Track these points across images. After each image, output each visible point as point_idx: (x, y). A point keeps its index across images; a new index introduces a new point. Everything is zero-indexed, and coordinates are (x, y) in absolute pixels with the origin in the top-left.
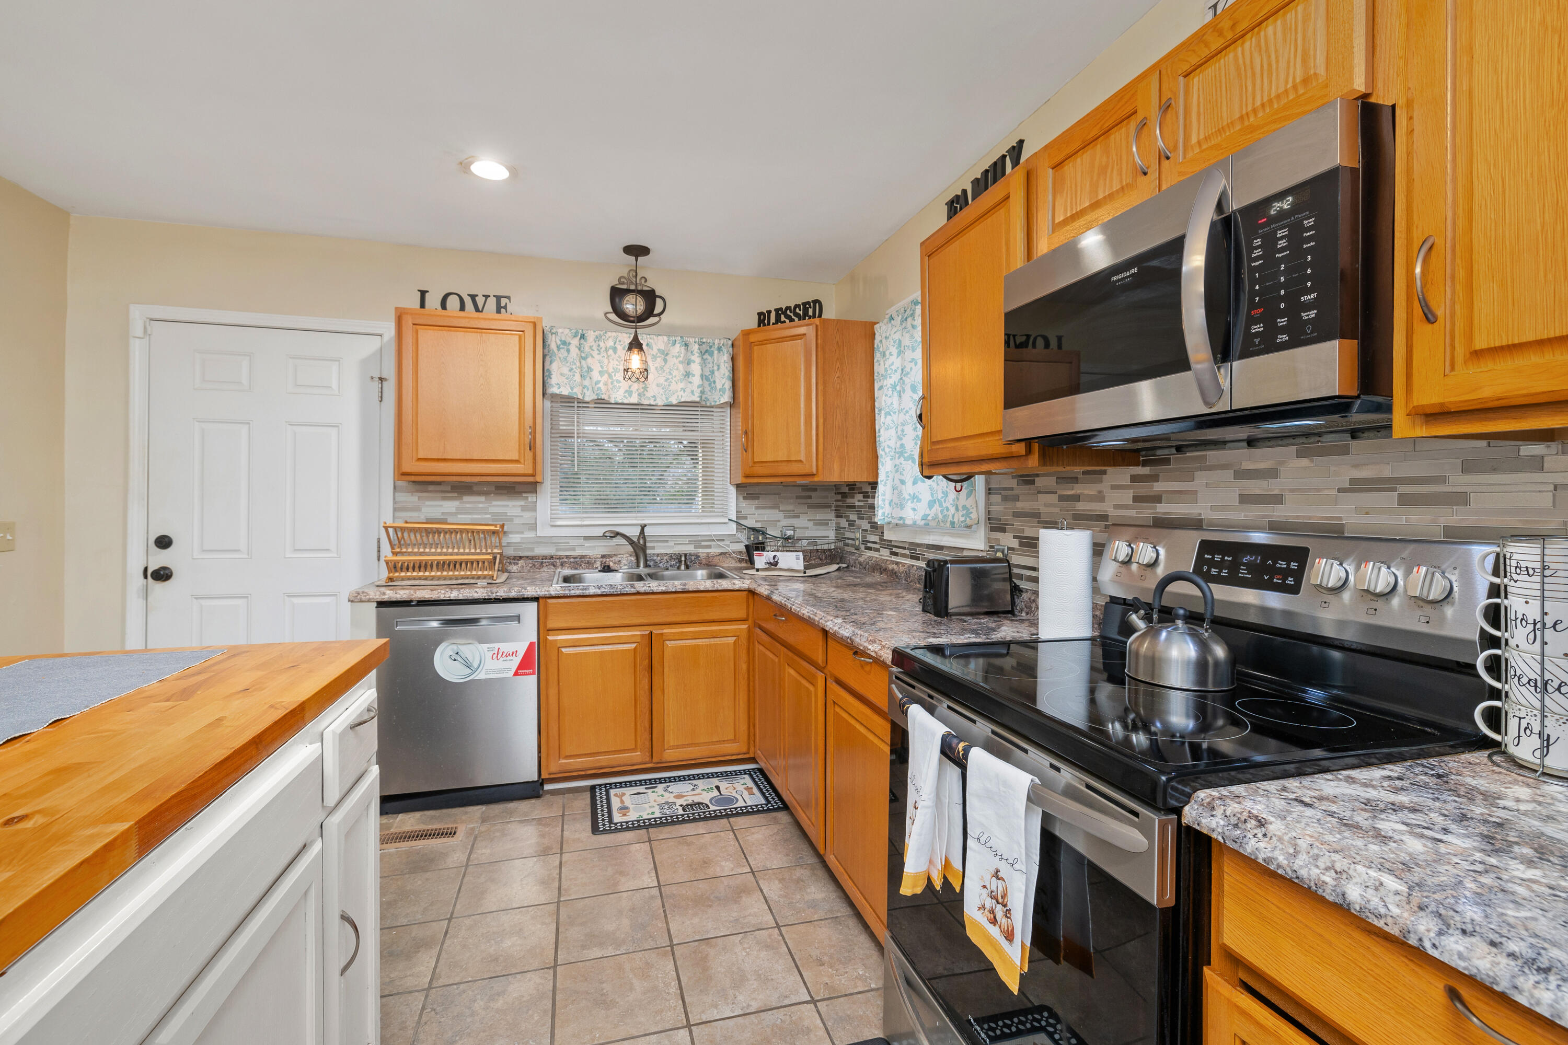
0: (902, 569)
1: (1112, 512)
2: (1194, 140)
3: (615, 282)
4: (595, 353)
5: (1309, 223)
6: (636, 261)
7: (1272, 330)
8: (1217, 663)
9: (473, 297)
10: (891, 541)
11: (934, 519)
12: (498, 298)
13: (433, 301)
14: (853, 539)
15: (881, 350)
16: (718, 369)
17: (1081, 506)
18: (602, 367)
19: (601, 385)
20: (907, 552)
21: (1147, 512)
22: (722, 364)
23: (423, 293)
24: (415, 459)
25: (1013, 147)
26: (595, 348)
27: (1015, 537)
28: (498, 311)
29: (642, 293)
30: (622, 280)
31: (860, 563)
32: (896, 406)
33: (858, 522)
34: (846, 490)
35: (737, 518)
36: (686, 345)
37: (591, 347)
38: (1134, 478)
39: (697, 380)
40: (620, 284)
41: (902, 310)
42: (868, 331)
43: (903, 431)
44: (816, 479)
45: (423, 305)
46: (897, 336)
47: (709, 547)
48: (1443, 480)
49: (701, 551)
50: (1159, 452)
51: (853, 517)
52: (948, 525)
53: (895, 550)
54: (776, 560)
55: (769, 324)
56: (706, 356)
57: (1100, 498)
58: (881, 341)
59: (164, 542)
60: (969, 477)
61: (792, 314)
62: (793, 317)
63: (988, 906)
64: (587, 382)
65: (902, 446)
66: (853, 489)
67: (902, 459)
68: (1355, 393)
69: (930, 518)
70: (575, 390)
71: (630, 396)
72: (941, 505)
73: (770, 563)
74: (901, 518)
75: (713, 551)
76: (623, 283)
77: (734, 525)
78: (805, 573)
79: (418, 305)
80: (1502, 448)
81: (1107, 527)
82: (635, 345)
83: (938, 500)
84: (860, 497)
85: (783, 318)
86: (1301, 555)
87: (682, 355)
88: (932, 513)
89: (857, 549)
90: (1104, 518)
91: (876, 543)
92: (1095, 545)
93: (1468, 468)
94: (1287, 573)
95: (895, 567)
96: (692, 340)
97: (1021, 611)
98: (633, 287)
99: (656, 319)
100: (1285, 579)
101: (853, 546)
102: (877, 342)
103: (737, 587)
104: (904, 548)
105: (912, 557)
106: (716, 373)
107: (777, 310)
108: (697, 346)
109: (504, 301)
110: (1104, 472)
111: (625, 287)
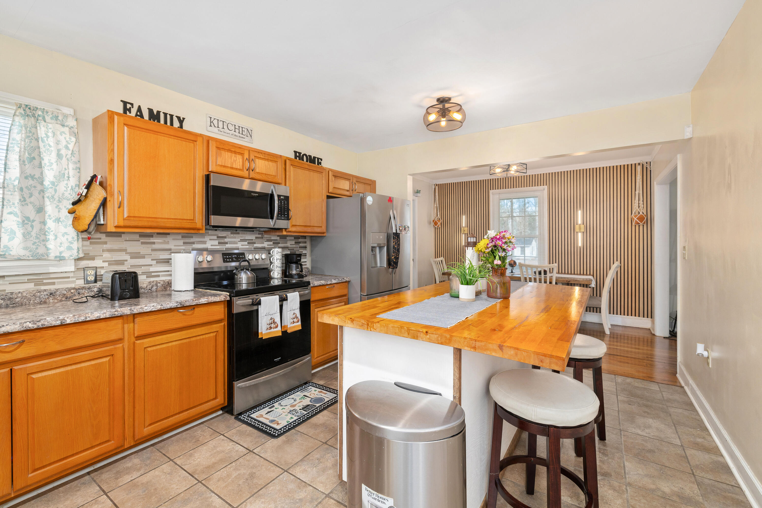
2: (257, 171)
5: (286, 202)
63: (292, 322)
94: (242, 258)
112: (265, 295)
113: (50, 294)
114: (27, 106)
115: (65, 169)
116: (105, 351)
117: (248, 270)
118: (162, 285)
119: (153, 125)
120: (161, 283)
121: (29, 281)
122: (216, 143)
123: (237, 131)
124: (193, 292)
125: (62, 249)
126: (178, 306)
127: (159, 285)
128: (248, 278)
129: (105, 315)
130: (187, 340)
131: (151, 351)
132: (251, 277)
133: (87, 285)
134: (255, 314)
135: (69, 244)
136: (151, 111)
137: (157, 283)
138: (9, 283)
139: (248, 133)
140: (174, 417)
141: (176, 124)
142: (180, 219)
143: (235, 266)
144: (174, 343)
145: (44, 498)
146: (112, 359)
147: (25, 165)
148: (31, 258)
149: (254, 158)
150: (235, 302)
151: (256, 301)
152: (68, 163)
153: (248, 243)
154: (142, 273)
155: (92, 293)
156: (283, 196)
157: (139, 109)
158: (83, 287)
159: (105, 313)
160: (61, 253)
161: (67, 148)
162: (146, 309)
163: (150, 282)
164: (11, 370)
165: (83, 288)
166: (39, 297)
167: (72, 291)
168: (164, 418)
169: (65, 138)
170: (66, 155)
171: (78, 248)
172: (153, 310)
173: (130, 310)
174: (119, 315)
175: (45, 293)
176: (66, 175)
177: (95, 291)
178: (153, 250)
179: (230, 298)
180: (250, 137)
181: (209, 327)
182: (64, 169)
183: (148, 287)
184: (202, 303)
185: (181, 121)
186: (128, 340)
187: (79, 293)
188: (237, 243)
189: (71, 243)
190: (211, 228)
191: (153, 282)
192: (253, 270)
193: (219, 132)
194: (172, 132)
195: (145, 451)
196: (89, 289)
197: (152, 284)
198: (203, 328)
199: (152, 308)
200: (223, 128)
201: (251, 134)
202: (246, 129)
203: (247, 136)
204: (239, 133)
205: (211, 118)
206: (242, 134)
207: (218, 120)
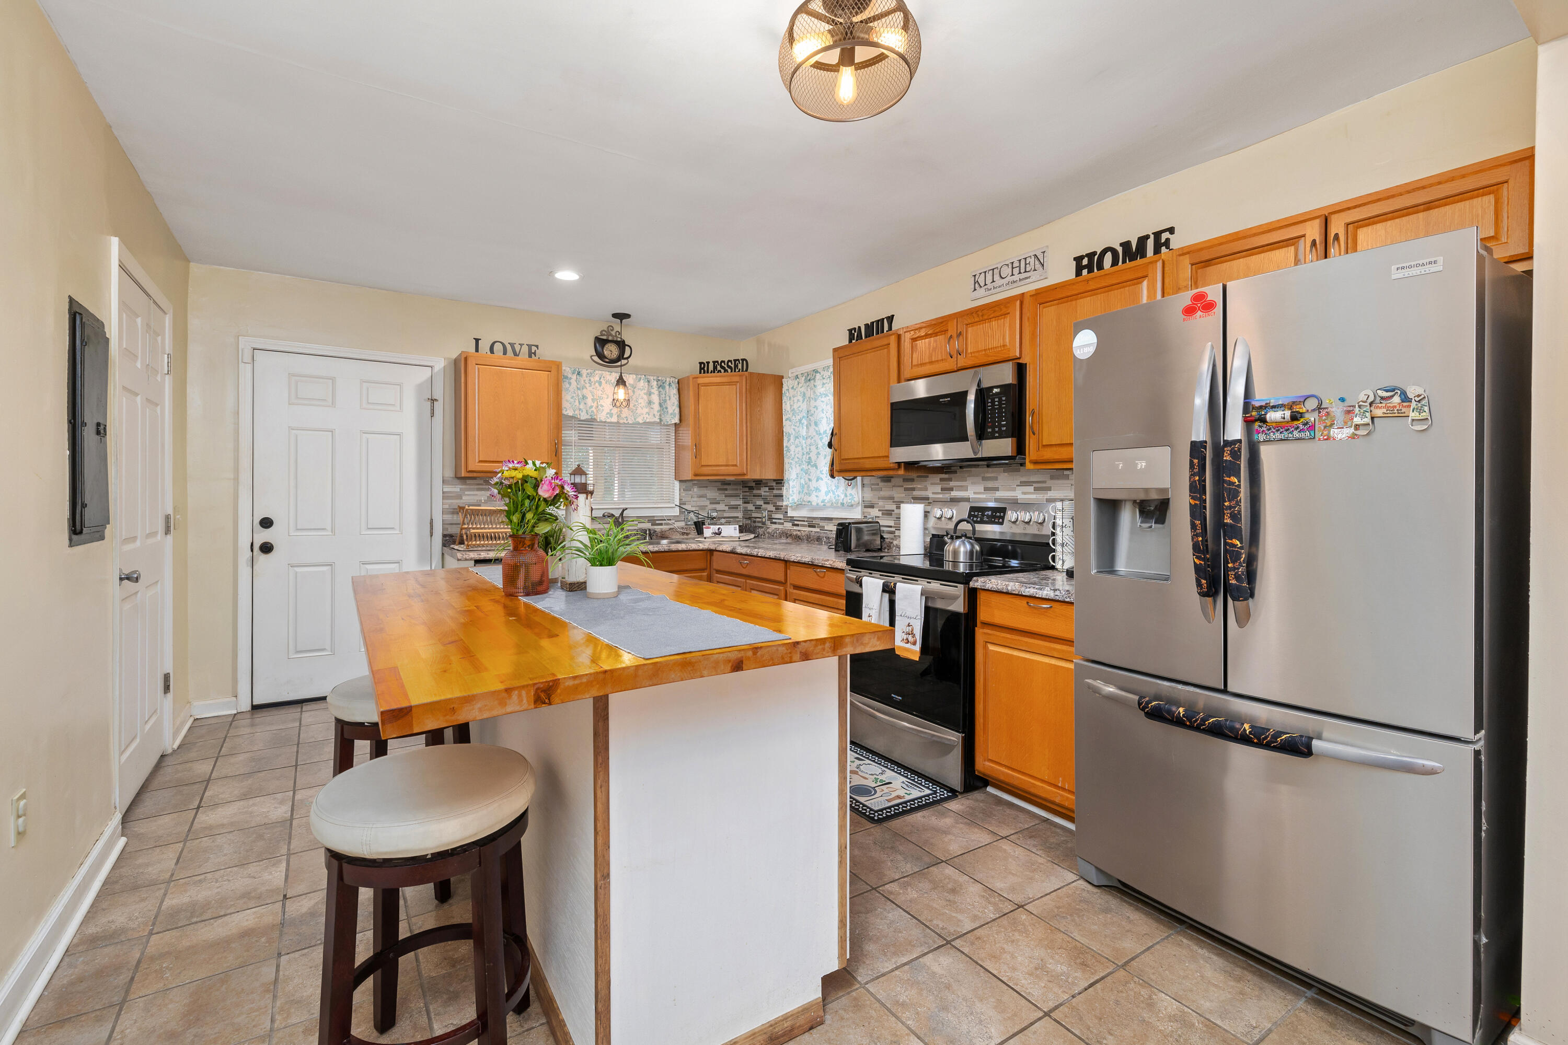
0: (803, 534)
1: (931, 496)
2: (969, 351)
3: (598, 334)
4: (587, 385)
5: (1004, 398)
6: (621, 322)
7: (994, 432)
8: (977, 551)
9: (512, 345)
10: (793, 517)
11: (828, 502)
12: (530, 346)
13: (484, 346)
14: (760, 518)
15: (787, 395)
16: (670, 399)
17: (916, 493)
18: (593, 396)
19: (593, 409)
20: (806, 523)
21: (947, 496)
22: (672, 396)
23: (477, 340)
24: (477, 461)
25: (889, 317)
26: (587, 382)
27: (879, 510)
28: (530, 356)
29: (616, 343)
30: (604, 333)
31: (769, 533)
32: (804, 433)
33: (764, 506)
34: (753, 484)
35: (680, 504)
36: (649, 382)
37: (584, 381)
38: (942, 480)
39: (656, 407)
40: (601, 335)
41: (806, 374)
42: (778, 381)
43: (810, 449)
44: (746, 477)
45: (477, 350)
46: (803, 390)
47: (661, 524)
48: (1044, 482)
49: (656, 527)
50: (953, 468)
51: (760, 502)
52: (839, 505)
53: (796, 522)
54: (720, 531)
55: (708, 372)
56: (661, 389)
57: (926, 489)
58: (788, 390)
59: (266, 523)
60: (855, 478)
61: (726, 366)
62: (727, 368)
63: (905, 638)
64: (582, 406)
65: (810, 458)
66: (760, 484)
67: (810, 466)
68: (1015, 454)
69: (826, 501)
70: (576, 412)
71: (611, 417)
72: (834, 493)
73: (716, 534)
74: (809, 502)
75: (664, 527)
76: (604, 335)
77: (678, 509)
78: (739, 538)
79: (474, 350)
80: (1060, 472)
81: (929, 503)
82: (621, 382)
83: (832, 491)
84: (767, 489)
85: (719, 368)
86: (1003, 510)
87: (646, 389)
88: (827, 498)
89: (764, 523)
90: (927, 499)
91: (781, 519)
92: (925, 512)
93: (1052, 478)
94: (1000, 517)
95: (799, 533)
96: (652, 378)
97: (885, 548)
98: (610, 338)
99: (626, 361)
100: (999, 520)
101: (759, 522)
102: (784, 390)
103: (701, 548)
104: (804, 521)
105: (810, 526)
106: (668, 401)
107: (714, 362)
108: (655, 383)
109: (534, 349)
110: (928, 477)
111: (605, 337)
122: (910, 334)
123: (1016, 272)
136: (867, 326)
139: (1037, 262)
156: (997, 387)
157: (859, 331)
180: (1042, 270)
185: (890, 321)
193: (986, 293)
200: (993, 281)
201: (1042, 262)
202: (1033, 257)
203: (1035, 270)
204: (1020, 273)
205: (975, 276)
206: (1026, 272)
207: (985, 272)
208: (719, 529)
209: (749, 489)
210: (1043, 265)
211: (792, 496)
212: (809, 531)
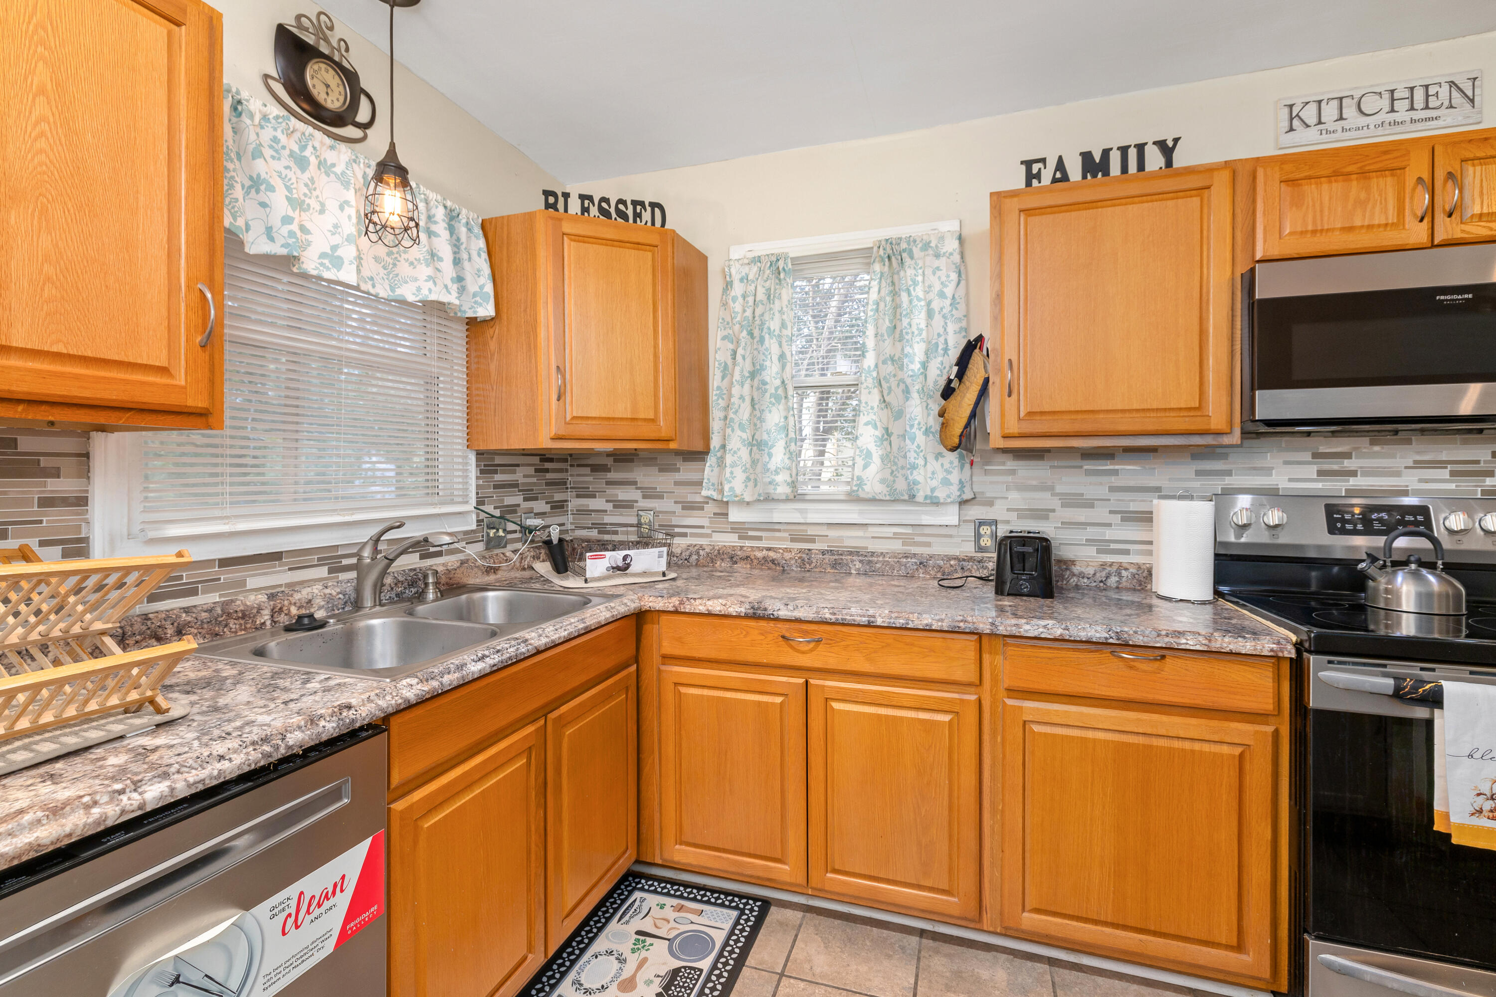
2: (1476, 211)
3: (288, 19)
20: (785, 534)
25: (1165, 141)
29: (340, 69)
30: (305, 23)
33: (644, 502)
35: (477, 503)
39: (449, 267)
40: (300, 28)
53: (752, 533)
54: (628, 561)
56: (451, 230)
61: (611, 210)
62: (614, 215)
73: (618, 568)
76: (307, 30)
77: (474, 515)
78: (664, 574)
82: (394, 170)
84: (651, 470)
85: (594, 212)
86: (1420, 511)
91: (699, 527)
94: (1416, 524)
98: (325, 49)
99: (359, 132)
100: (1417, 528)
104: (776, 530)
107: (582, 197)
111: (310, 40)
112: (1471, 673)
113: (921, 563)
114: (887, 240)
115: (939, 335)
116: (943, 699)
117: (1431, 566)
118: (1134, 575)
119: (1098, 187)
120: (1131, 570)
121: (896, 536)
122: (1281, 169)
123: (1402, 106)
124: (1209, 608)
125: (934, 483)
126: (1111, 641)
127: (1124, 573)
128: (1425, 597)
129: (940, 624)
130: (1141, 740)
131: (1040, 734)
132: (1440, 595)
133: (979, 555)
134: (1418, 735)
135: (945, 474)
136: (1087, 157)
137: (1121, 567)
138: (873, 537)
139: (1456, 94)
140: (1099, 928)
141: (1154, 160)
142: (1157, 409)
143: (1369, 548)
144: (1101, 735)
145: (849, 927)
146: (956, 721)
147: (884, 341)
148: (888, 498)
149: (1455, 167)
150: (1315, 674)
151: (1415, 689)
152: (946, 323)
153: (1453, 474)
154: (1087, 540)
155: (985, 571)
157: (1060, 165)
158: (972, 557)
159: (942, 620)
160: (933, 490)
161: (942, 295)
162: (1026, 631)
163: (1103, 565)
164: (807, 682)
165: (971, 559)
166: (905, 566)
167: (952, 562)
168: (1071, 913)
169: (939, 278)
170: (942, 309)
171: (961, 482)
172: (1043, 636)
173: (992, 624)
174: (967, 630)
175: (913, 560)
176: (941, 346)
177: (990, 568)
178: (1112, 489)
179: (1299, 652)
180: (1468, 106)
181: (1214, 723)
182: (936, 337)
183: (1098, 575)
184: (1188, 647)
185: (1167, 150)
186: (991, 691)
187: (962, 568)
188: (1398, 474)
189: (948, 472)
190: (1263, 429)
191: (1111, 565)
192: (1451, 569)
193: (1324, 136)
194: (1133, 189)
195: (1029, 964)
196: (979, 562)
197: (1109, 569)
198: (1194, 721)
199: (1041, 630)
200: (1341, 118)
201: (1470, 94)
202: (1446, 87)
203: (1451, 107)
204: (1412, 108)
205: (1291, 106)
206: (1427, 107)
207: (1320, 102)
208: (625, 558)
209: (592, 471)
210: (1472, 101)
211: (730, 482)
212: (801, 551)
